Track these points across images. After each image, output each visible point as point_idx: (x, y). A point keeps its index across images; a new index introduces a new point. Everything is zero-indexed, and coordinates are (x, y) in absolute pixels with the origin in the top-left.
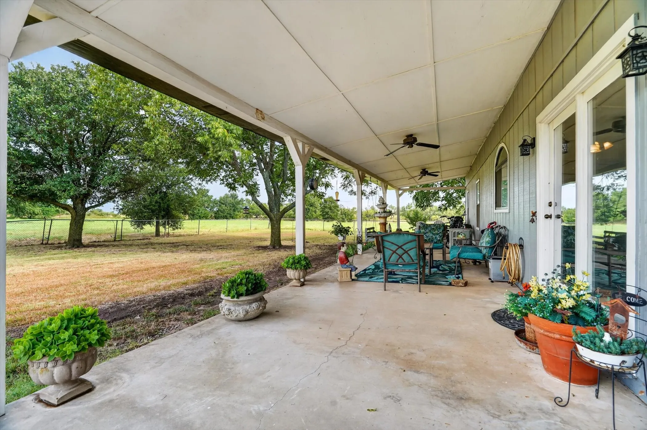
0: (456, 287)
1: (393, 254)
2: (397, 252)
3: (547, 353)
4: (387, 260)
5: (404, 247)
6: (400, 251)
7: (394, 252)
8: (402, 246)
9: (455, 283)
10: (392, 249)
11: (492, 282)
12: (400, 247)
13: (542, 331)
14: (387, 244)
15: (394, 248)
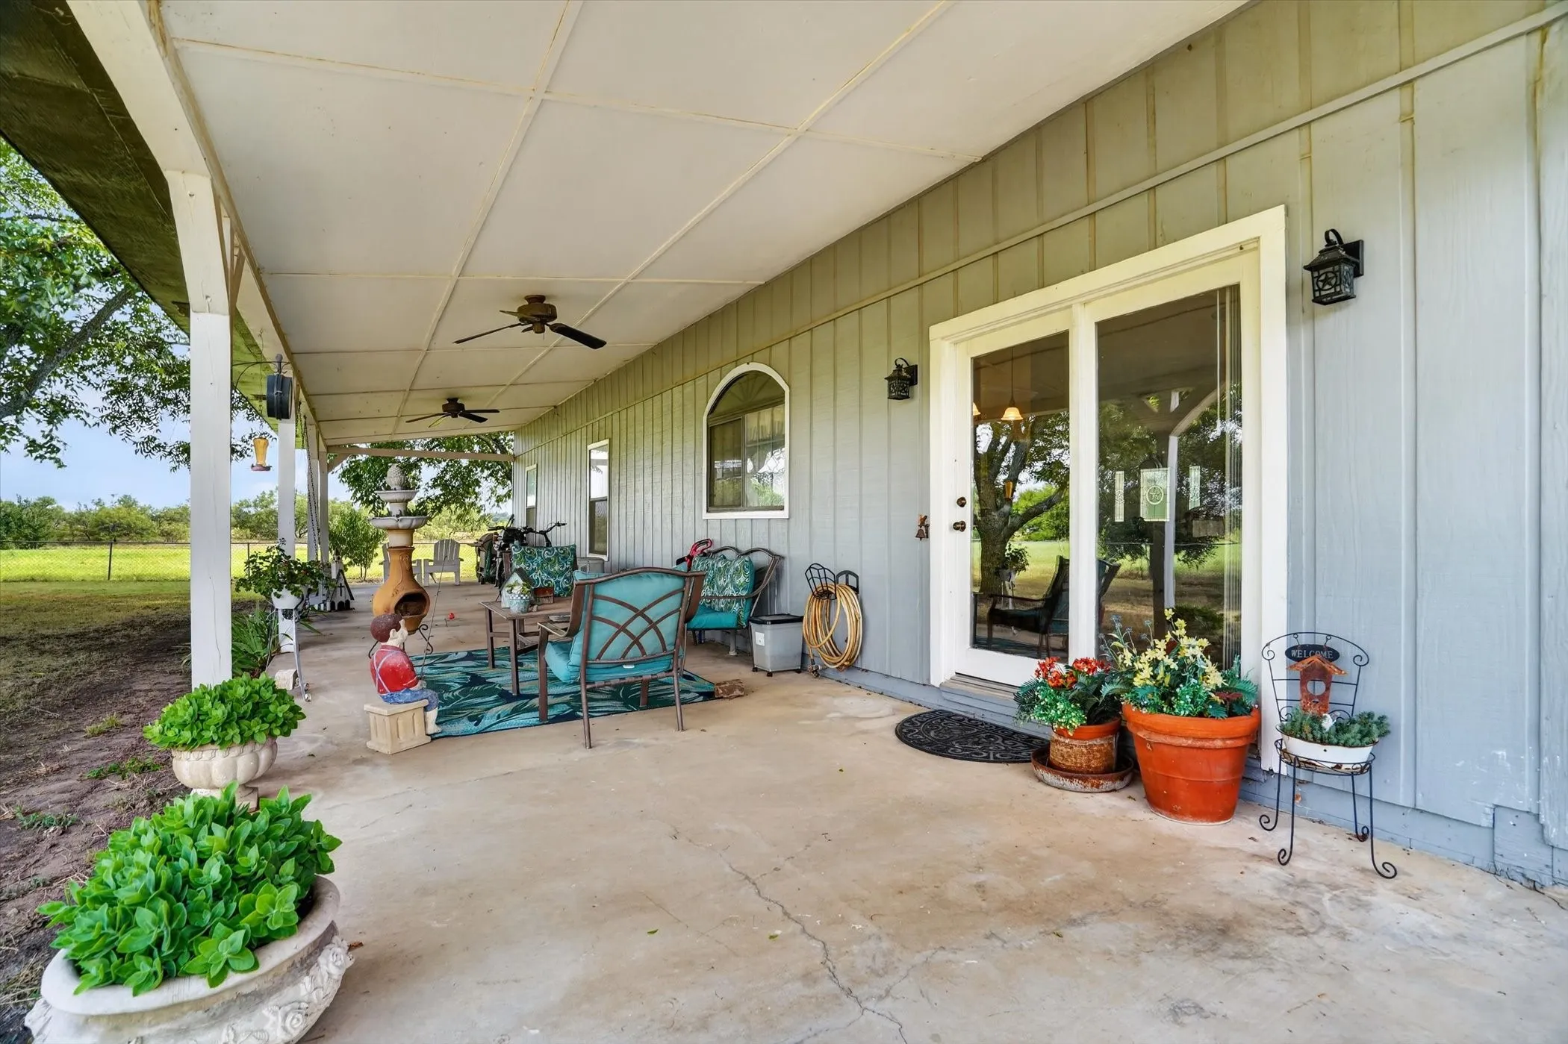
0: (727, 700)
1: (617, 634)
2: (628, 628)
3: (1187, 781)
4: (593, 654)
5: (651, 614)
6: (638, 626)
7: (622, 629)
8: (645, 609)
9: (724, 692)
10: (616, 620)
11: (770, 674)
12: (640, 613)
13: (1190, 742)
14: (603, 609)
15: (622, 616)
